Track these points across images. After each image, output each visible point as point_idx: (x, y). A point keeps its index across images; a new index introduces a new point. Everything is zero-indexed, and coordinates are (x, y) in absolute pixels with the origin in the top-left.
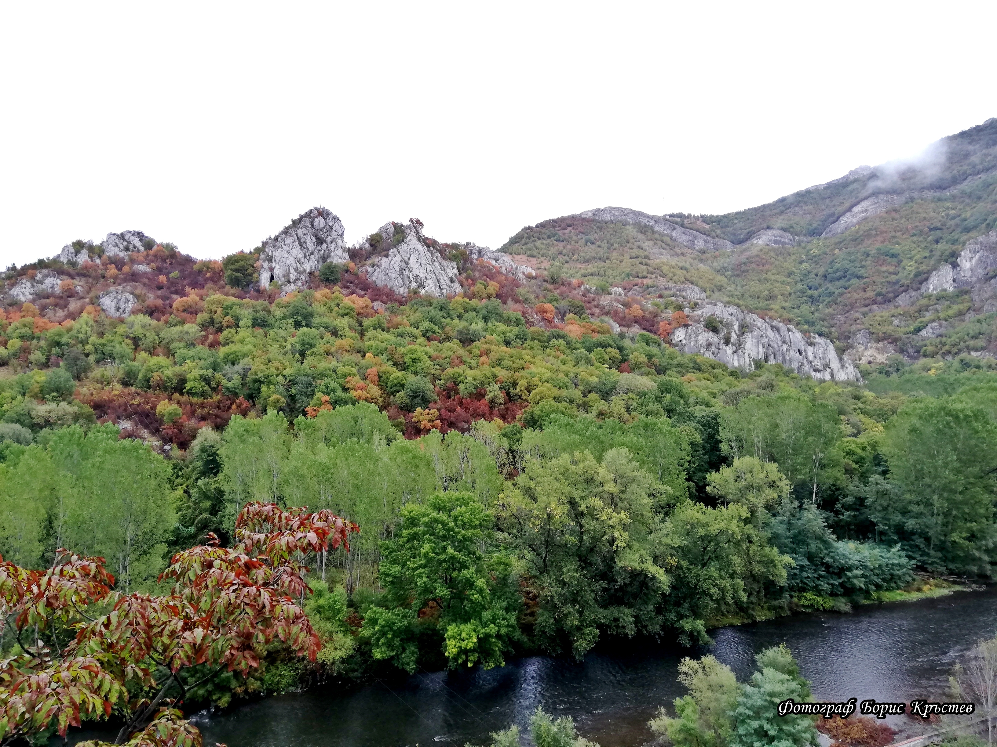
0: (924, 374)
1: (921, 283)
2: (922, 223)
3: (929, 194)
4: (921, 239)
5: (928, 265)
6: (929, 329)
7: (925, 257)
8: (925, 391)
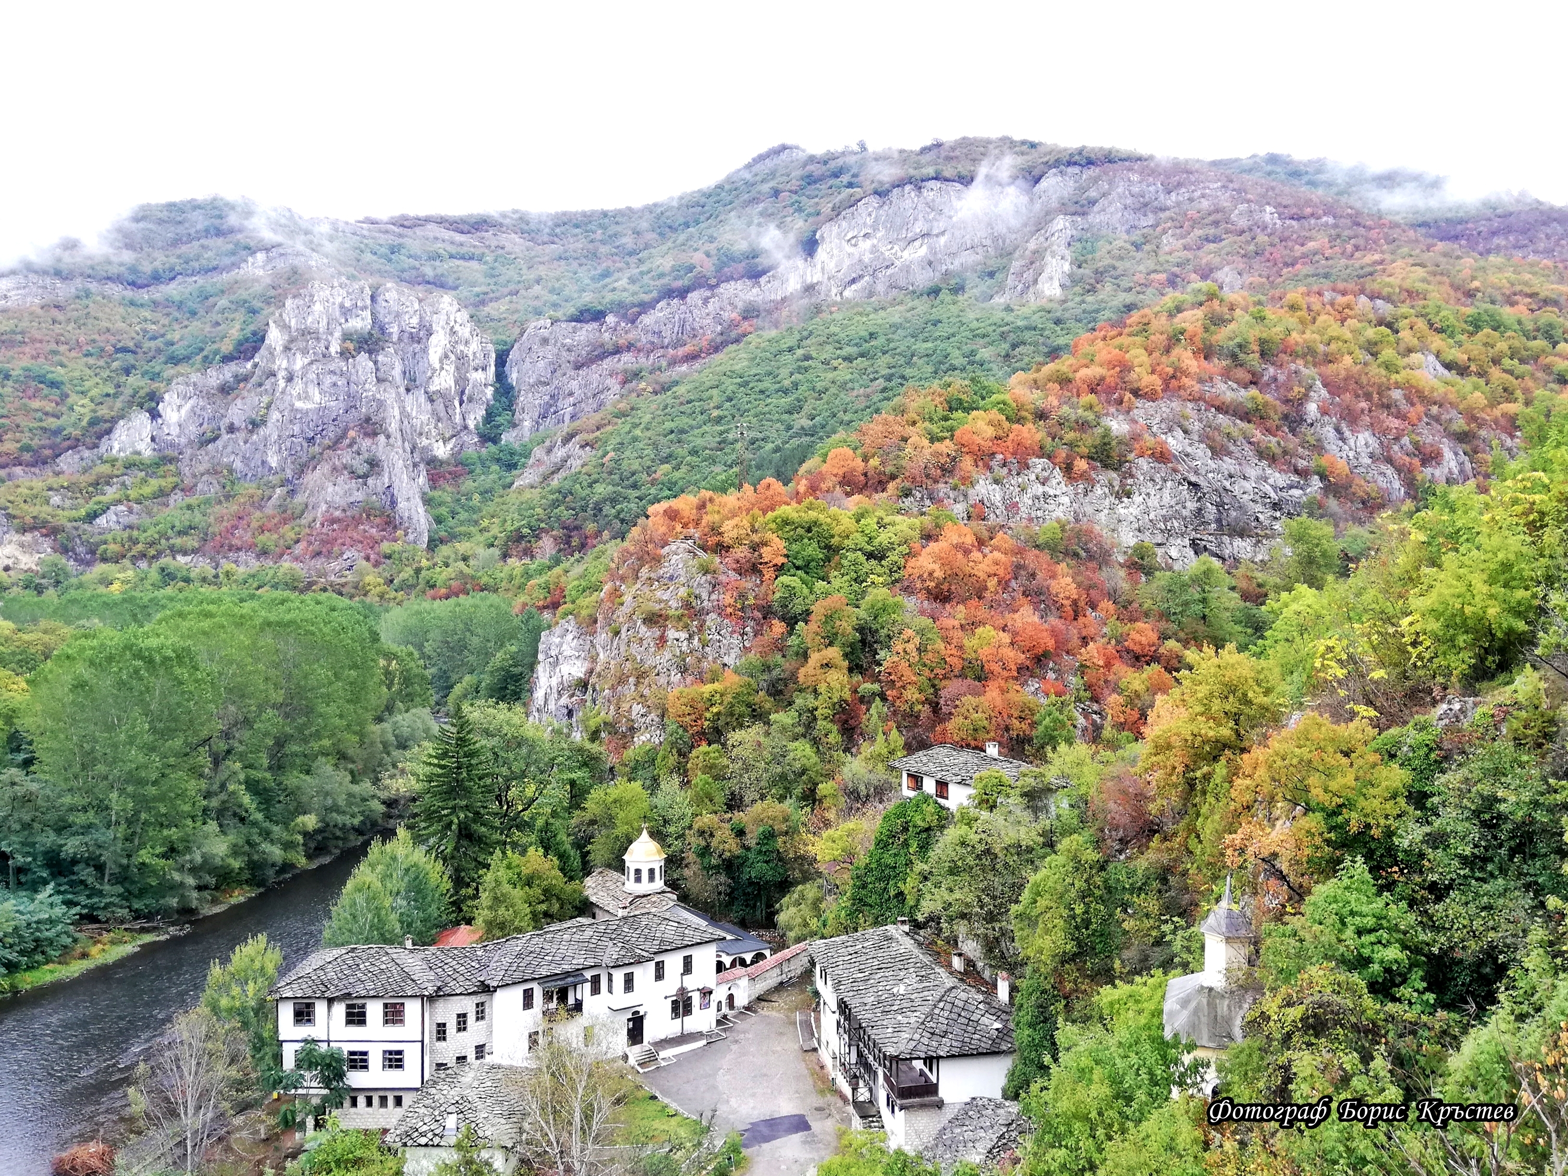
0: (102, 590)
1: (100, 437)
2: (103, 338)
3: (116, 290)
4: (101, 363)
5: (111, 408)
6: (111, 515)
7: (108, 395)
8: (102, 619)
